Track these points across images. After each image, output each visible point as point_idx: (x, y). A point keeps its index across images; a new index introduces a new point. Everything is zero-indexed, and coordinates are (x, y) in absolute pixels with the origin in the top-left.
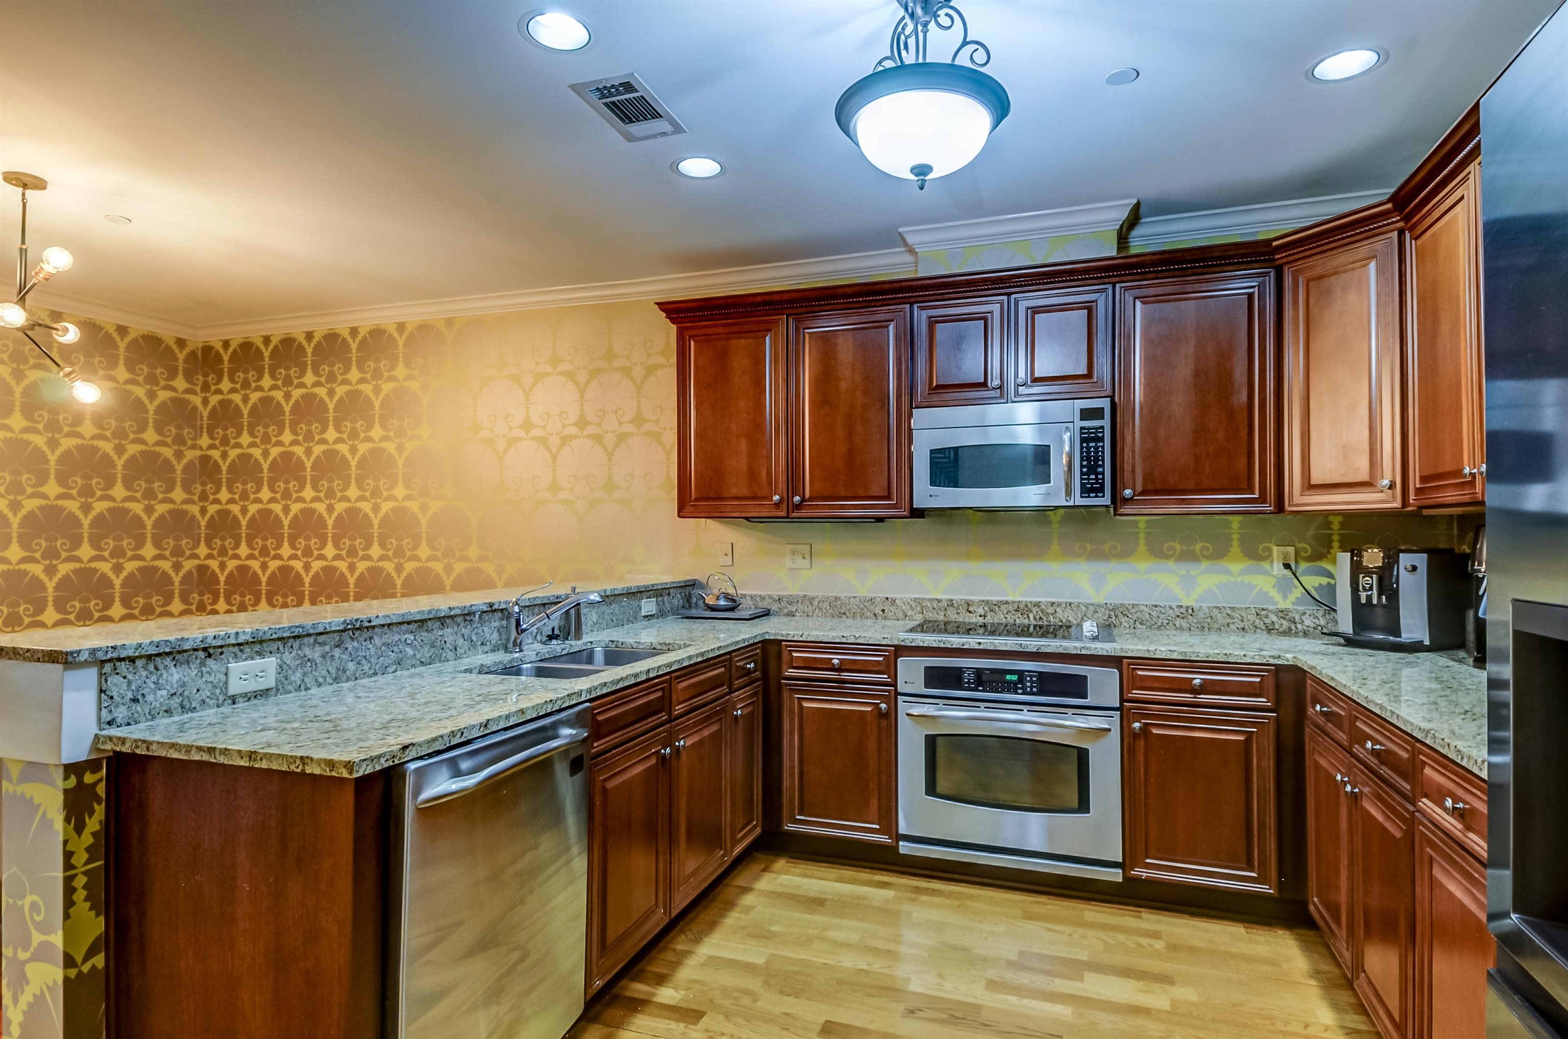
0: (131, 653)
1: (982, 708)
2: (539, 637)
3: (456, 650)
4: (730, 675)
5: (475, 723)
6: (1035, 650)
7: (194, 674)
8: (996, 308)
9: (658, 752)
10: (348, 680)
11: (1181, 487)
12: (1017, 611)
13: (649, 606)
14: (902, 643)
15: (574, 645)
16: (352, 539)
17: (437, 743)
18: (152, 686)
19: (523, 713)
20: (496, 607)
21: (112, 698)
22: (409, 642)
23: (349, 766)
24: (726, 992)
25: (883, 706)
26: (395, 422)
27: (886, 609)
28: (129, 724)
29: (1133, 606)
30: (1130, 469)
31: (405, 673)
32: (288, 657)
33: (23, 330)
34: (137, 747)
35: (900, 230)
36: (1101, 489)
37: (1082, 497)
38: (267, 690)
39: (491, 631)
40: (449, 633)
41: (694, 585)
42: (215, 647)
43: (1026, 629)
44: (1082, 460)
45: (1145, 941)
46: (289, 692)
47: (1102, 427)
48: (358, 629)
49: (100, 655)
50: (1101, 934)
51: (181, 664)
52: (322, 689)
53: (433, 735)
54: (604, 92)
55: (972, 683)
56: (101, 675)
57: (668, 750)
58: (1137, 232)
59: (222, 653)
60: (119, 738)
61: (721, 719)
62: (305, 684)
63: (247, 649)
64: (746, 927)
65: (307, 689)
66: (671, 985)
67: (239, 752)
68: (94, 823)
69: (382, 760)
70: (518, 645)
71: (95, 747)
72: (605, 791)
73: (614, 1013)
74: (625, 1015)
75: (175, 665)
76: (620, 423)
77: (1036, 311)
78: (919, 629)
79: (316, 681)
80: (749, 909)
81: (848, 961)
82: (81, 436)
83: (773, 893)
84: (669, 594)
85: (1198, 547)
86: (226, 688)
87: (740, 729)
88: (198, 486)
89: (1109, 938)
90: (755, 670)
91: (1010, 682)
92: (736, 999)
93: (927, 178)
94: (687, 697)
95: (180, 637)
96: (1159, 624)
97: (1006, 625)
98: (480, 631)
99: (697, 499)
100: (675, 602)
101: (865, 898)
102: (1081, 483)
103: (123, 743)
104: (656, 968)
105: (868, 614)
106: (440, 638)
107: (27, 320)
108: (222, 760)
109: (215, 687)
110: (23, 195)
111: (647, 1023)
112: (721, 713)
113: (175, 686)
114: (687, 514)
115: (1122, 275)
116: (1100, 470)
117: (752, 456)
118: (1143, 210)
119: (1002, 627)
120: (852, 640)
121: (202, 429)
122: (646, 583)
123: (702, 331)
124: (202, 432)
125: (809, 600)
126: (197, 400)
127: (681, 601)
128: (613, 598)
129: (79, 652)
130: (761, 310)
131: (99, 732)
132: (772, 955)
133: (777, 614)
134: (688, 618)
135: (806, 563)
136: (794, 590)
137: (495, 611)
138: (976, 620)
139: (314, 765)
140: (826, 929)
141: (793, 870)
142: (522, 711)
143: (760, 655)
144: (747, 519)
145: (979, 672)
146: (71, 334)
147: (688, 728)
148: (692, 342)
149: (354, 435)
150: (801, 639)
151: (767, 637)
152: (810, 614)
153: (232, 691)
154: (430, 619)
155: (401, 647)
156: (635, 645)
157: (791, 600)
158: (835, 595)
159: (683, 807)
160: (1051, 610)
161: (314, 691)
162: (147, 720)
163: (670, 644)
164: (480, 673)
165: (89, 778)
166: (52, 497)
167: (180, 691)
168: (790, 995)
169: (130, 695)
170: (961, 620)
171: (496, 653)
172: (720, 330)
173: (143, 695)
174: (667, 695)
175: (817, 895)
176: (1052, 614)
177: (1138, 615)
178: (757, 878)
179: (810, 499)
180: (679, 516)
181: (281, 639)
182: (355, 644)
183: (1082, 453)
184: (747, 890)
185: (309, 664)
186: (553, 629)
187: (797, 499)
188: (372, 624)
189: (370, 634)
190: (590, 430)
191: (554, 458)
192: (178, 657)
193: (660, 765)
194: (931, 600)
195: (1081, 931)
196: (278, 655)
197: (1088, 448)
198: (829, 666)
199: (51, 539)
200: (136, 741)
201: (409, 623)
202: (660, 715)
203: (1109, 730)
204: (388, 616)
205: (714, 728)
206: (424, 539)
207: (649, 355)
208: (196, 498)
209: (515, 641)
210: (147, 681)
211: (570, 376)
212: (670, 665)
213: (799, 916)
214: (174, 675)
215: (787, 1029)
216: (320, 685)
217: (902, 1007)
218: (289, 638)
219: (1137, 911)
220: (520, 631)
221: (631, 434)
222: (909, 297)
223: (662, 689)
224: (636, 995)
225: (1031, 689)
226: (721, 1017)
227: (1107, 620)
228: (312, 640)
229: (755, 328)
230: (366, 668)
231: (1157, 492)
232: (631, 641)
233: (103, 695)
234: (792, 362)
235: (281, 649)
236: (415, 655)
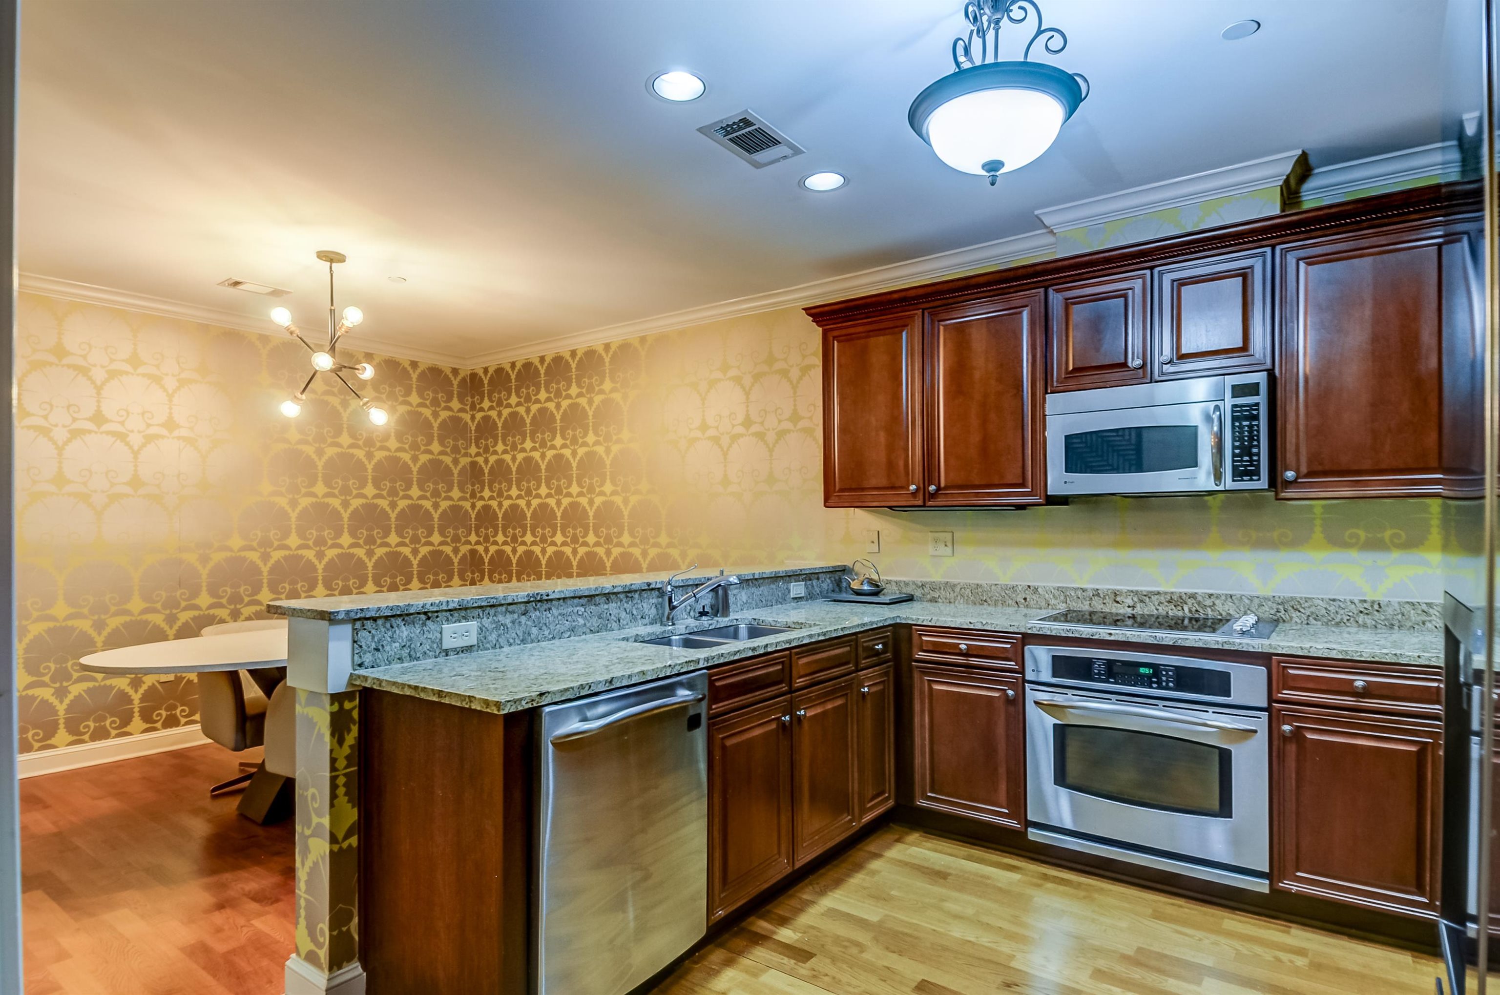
0: (373, 614)
1: (1114, 701)
2: (692, 613)
3: (619, 621)
4: (857, 654)
5: (601, 679)
6: (1171, 643)
7: (418, 631)
8: (1138, 284)
9: (778, 719)
10: (532, 642)
11: (1355, 467)
12: (1169, 602)
13: (797, 589)
14: (1030, 632)
15: (723, 621)
16: (575, 528)
17: (569, 693)
18: (389, 639)
19: (644, 674)
20: (652, 586)
21: (361, 647)
22: (580, 613)
23: (498, 704)
24: (838, 940)
25: (1010, 692)
26: (604, 428)
27: (1028, 597)
28: (373, 667)
29: (1307, 600)
30: (1293, 448)
31: (577, 638)
32: (486, 622)
33: (332, 371)
34: (374, 683)
35: (1036, 212)
36: (1257, 472)
37: (1234, 481)
38: (471, 646)
39: (649, 606)
40: (613, 607)
41: (844, 570)
42: (433, 612)
43: (1180, 622)
44: (1234, 440)
45: (1284, 956)
46: (487, 649)
47: (1257, 404)
48: (539, 601)
49: (353, 615)
50: (1237, 944)
51: (409, 624)
52: (512, 648)
53: (566, 687)
54: (728, 130)
55: (1103, 675)
56: (354, 629)
57: (787, 718)
58: (1311, 184)
59: (437, 617)
60: (364, 677)
61: (846, 694)
62: (500, 644)
63: (456, 614)
64: (868, 888)
65: (501, 647)
66: (790, 927)
67: (433, 690)
68: (352, 737)
69: (523, 703)
70: (672, 620)
71: (350, 683)
72: (724, 748)
73: (739, 942)
74: (747, 945)
75: (404, 625)
76: (780, 421)
77: (1182, 283)
78: (1063, 619)
79: (508, 642)
80: (874, 873)
81: (958, 931)
82: (389, 450)
83: (900, 861)
84: (818, 579)
85: (1388, 534)
86: (441, 644)
87: (869, 704)
88: (469, 486)
89: (1243, 948)
90: (884, 651)
91: (1143, 676)
92: (845, 947)
93: (998, 174)
94: (808, 672)
95: (407, 603)
96: (1338, 620)
97: (1158, 618)
98: (640, 606)
99: (841, 490)
100: (825, 586)
101: (989, 878)
102: (1233, 466)
103: (366, 680)
104: (781, 911)
105: (1010, 602)
106: (606, 611)
107: (334, 364)
108: (423, 696)
109: (433, 642)
110: (331, 268)
111: (764, 955)
112: (847, 689)
113: (405, 640)
114: (833, 504)
115: (1282, 236)
116: (1255, 450)
117: (890, 448)
118: (1312, 160)
119: (1153, 619)
120: (979, 627)
121: (471, 440)
122: (794, 568)
123: (844, 332)
124: (471, 443)
125: (950, 586)
126: (467, 417)
127: (831, 585)
128: (762, 581)
129: (338, 612)
130: (897, 307)
131: (353, 672)
132: (887, 916)
133: (920, 600)
134: (835, 601)
135: (949, 550)
136: (937, 576)
137: (652, 589)
138: (1123, 610)
139: (476, 702)
140: (943, 900)
141: (924, 843)
142: (643, 673)
143: (891, 638)
144: (890, 507)
145: (1110, 663)
146: (368, 372)
147: (810, 700)
148: (835, 342)
149: (574, 441)
150: (930, 624)
151: (898, 621)
152: (952, 600)
153: (445, 647)
154: (597, 595)
155: (573, 617)
156: (773, 624)
157: (934, 587)
158: (976, 582)
159: (806, 771)
160: (1208, 602)
161: (506, 649)
162: (386, 665)
163: (802, 624)
164: (636, 641)
165: (347, 705)
166: (370, 496)
167: (408, 644)
168: (894, 952)
169: (373, 646)
170: (1108, 610)
171: (654, 625)
172: (860, 329)
173: (383, 646)
174: (787, 670)
175: (942, 869)
176: (1210, 607)
177: (1313, 609)
178: (889, 847)
179: (946, 488)
180: (825, 506)
181: (481, 607)
182: (537, 613)
183: (1233, 432)
184: (877, 856)
185: (502, 628)
186: (704, 607)
187: (932, 488)
188: (549, 597)
189: (548, 606)
190: (754, 429)
191: (725, 454)
192: (406, 618)
193: (780, 731)
194: (1075, 589)
195: (1213, 937)
196: (479, 620)
197: (1241, 427)
198: (957, 651)
199: (370, 529)
200: (374, 679)
201: (580, 597)
202: (780, 686)
203: (1255, 731)
204: (562, 592)
205: (839, 702)
206: (626, 528)
207: (804, 357)
208: (468, 496)
209: (669, 615)
210: (385, 635)
211: (738, 380)
212: (789, 642)
213: (921, 884)
214: (404, 632)
215: (885, 981)
216: (510, 645)
217: (1000, 979)
218: (487, 606)
219: (1286, 926)
220: (673, 608)
221: (788, 431)
222: (1044, 281)
223: (782, 663)
224: (759, 931)
225: (1167, 684)
226: (828, 961)
227: (1275, 615)
228: (504, 609)
229: (891, 324)
230: (546, 633)
231: (1325, 473)
232: (770, 619)
233: (355, 644)
234: (927, 354)
235: (481, 615)
236: (585, 624)
